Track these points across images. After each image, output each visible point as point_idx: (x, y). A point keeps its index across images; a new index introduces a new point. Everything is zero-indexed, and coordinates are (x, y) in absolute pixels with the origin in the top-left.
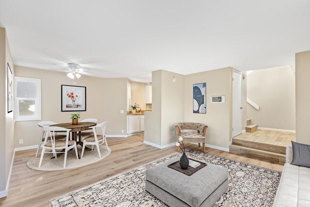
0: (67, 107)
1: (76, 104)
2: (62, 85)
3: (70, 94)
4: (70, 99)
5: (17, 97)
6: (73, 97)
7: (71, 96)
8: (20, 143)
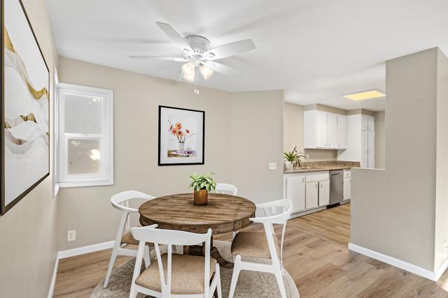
0: (169, 155)
1: (185, 149)
2: (160, 107)
3: (174, 127)
4: (175, 137)
5: (66, 131)
6: (180, 133)
7: (177, 131)
8: (69, 239)
